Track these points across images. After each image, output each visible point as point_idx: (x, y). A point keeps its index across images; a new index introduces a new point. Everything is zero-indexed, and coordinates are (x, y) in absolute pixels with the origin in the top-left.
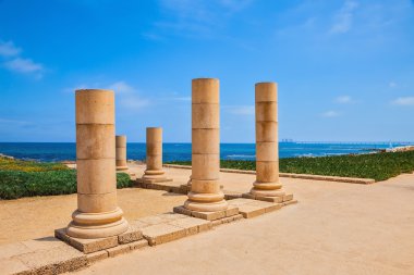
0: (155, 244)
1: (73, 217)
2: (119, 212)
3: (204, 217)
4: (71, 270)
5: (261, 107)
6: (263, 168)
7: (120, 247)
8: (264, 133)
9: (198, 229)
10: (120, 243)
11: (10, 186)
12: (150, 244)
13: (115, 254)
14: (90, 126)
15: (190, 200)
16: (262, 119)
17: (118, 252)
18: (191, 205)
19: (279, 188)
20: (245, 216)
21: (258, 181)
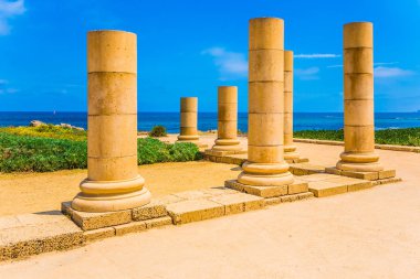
0: (180, 222)
1: (80, 186)
2: (139, 180)
3: (257, 193)
4: (60, 248)
5: (350, 55)
6: (352, 134)
7: (133, 224)
8: (353, 88)
9: (244, 207)
10: (134, 220)
11: (46, 156)
12: (173, 222)
13: (123, 232)
14: (101, 74)
15: (245, 173)
16: (350, 70)
17: (129, 231)
18: (245, 177)
19: (375, 160)
20: (316, 194)
21: (347, 153)
